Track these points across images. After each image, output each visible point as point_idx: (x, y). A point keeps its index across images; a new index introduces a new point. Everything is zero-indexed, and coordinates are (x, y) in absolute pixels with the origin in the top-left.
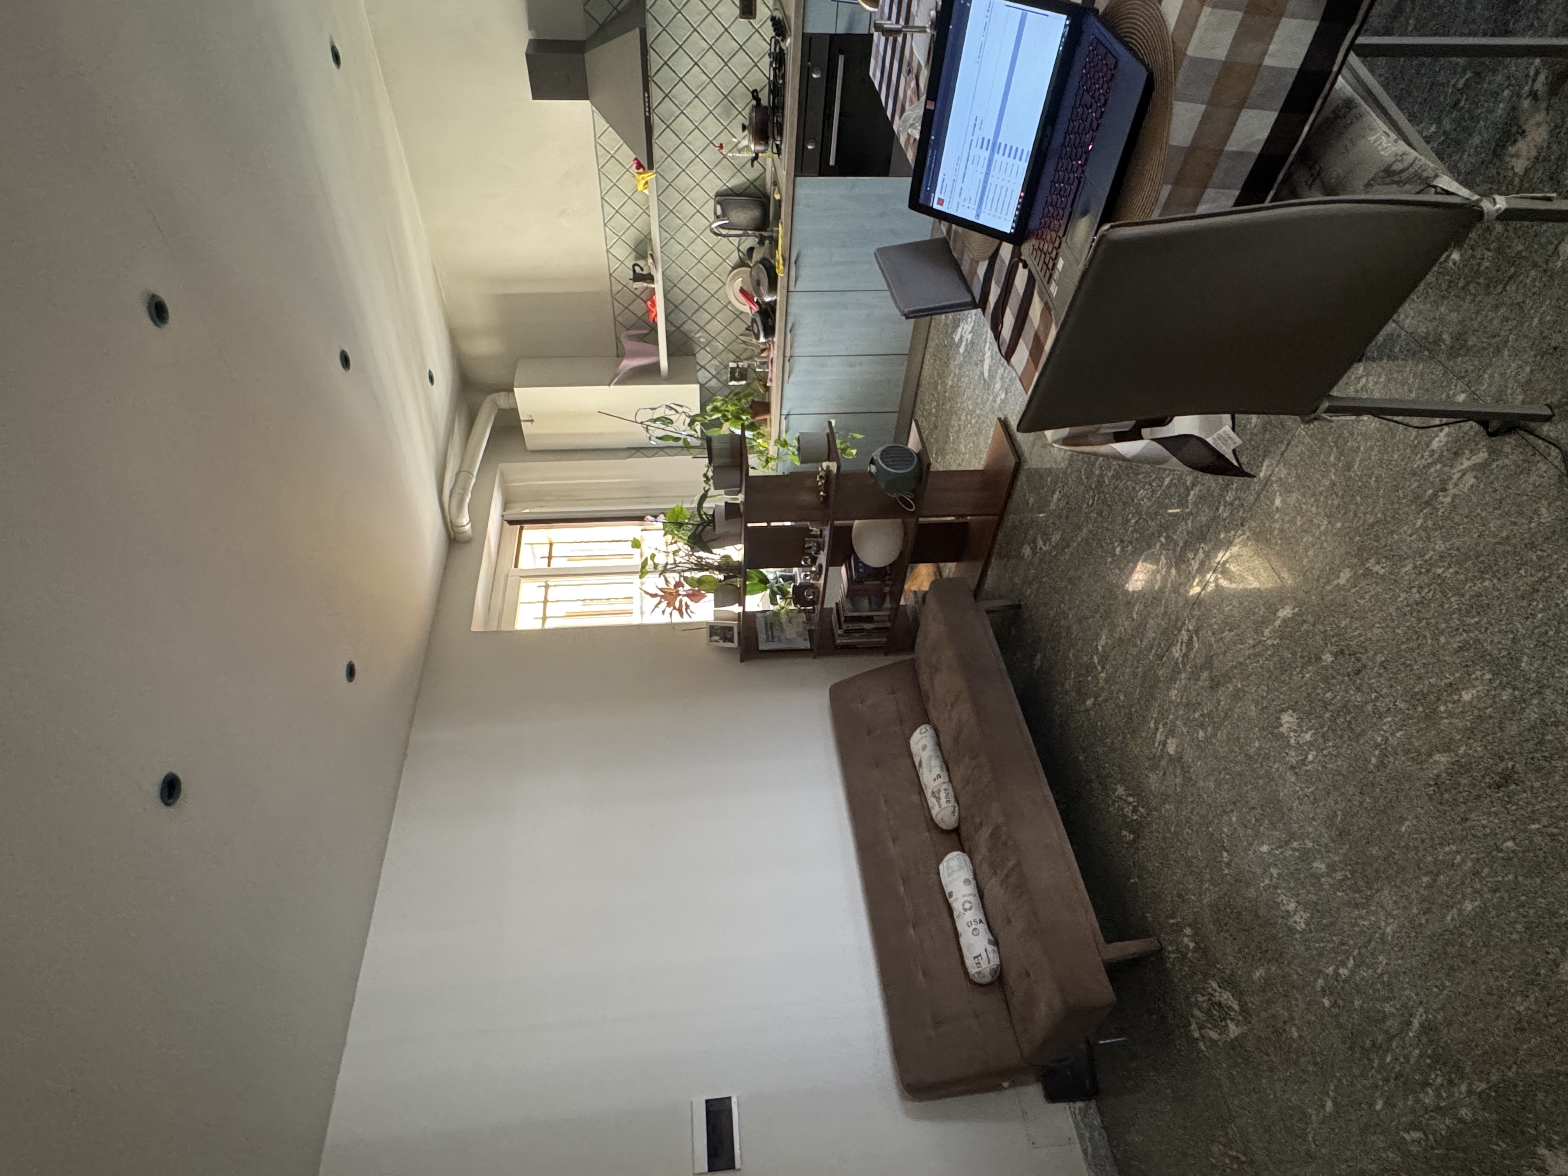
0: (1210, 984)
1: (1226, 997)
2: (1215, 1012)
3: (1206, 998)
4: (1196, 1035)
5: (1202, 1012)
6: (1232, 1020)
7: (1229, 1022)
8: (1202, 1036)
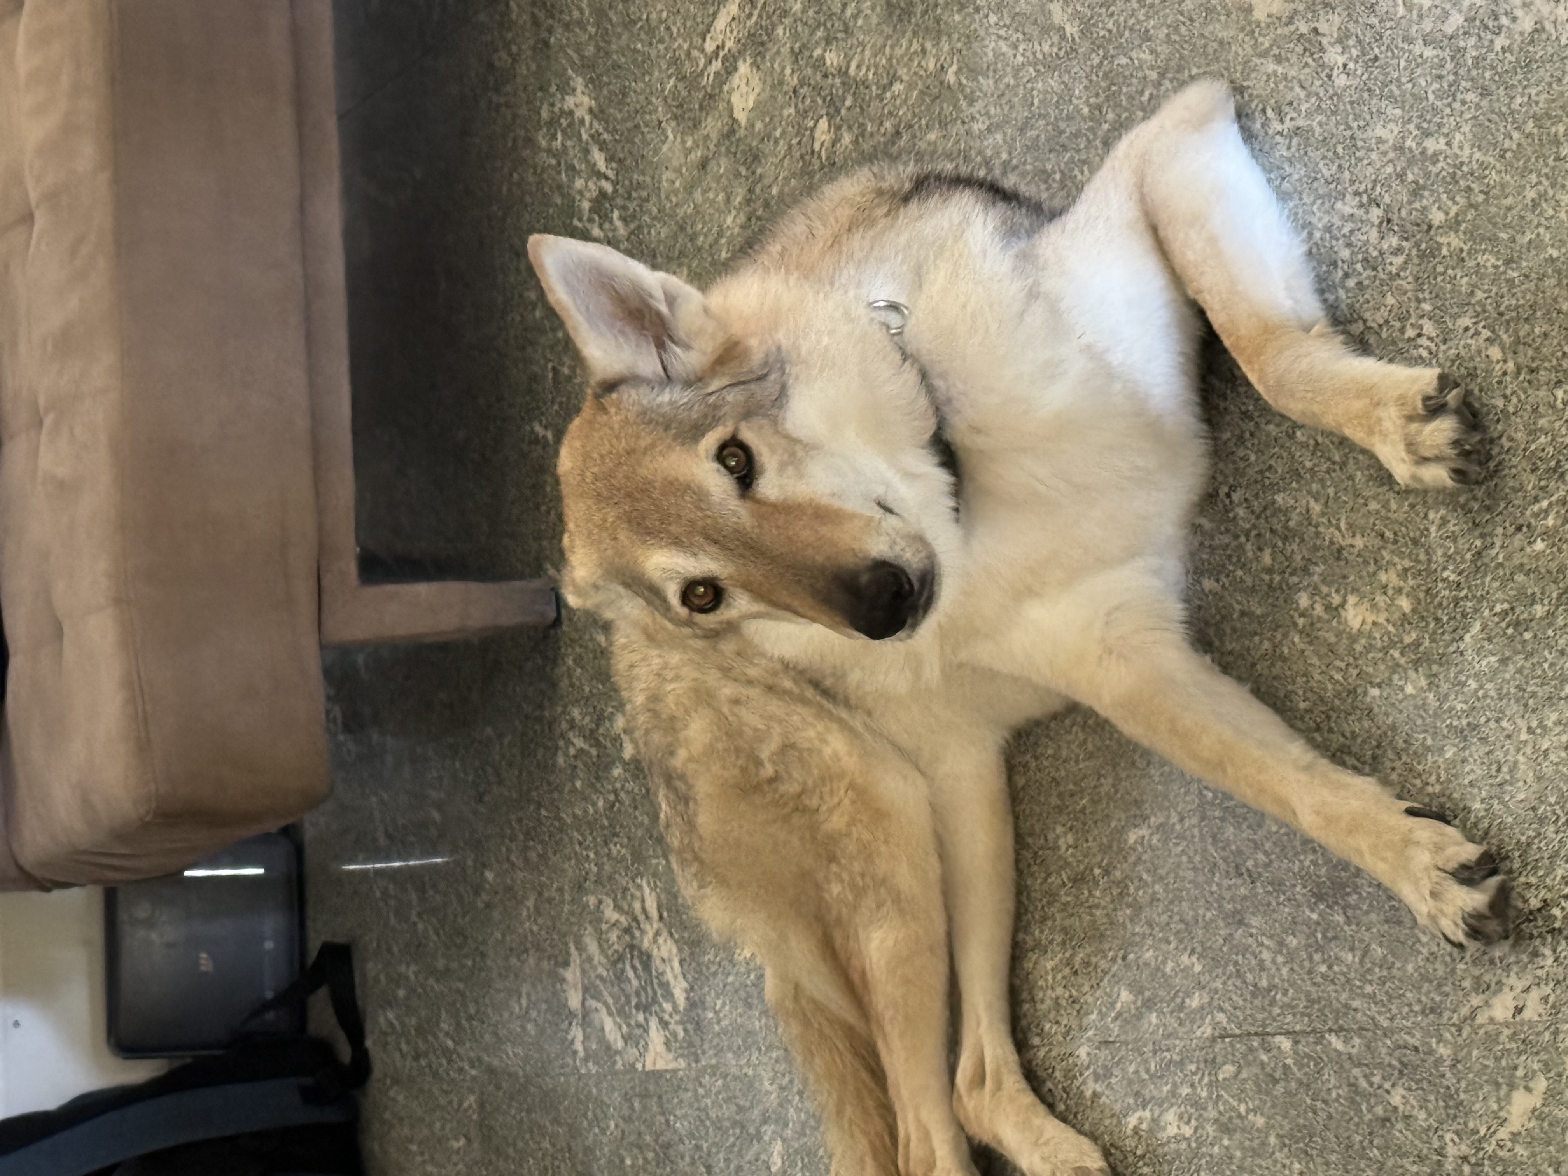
0: (639, 887)
1: (665, 954)
2: (631, 974)
3: (624, 920)
4: (574, 1000)
5: (602, 951)
6: (664, 1024)
7: (654, 1023)
8: (586, 1013)
